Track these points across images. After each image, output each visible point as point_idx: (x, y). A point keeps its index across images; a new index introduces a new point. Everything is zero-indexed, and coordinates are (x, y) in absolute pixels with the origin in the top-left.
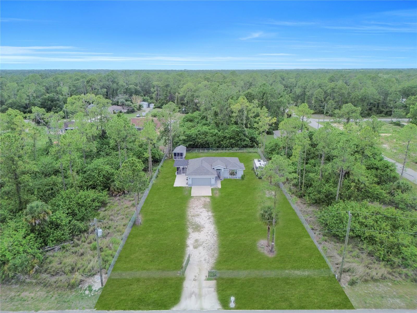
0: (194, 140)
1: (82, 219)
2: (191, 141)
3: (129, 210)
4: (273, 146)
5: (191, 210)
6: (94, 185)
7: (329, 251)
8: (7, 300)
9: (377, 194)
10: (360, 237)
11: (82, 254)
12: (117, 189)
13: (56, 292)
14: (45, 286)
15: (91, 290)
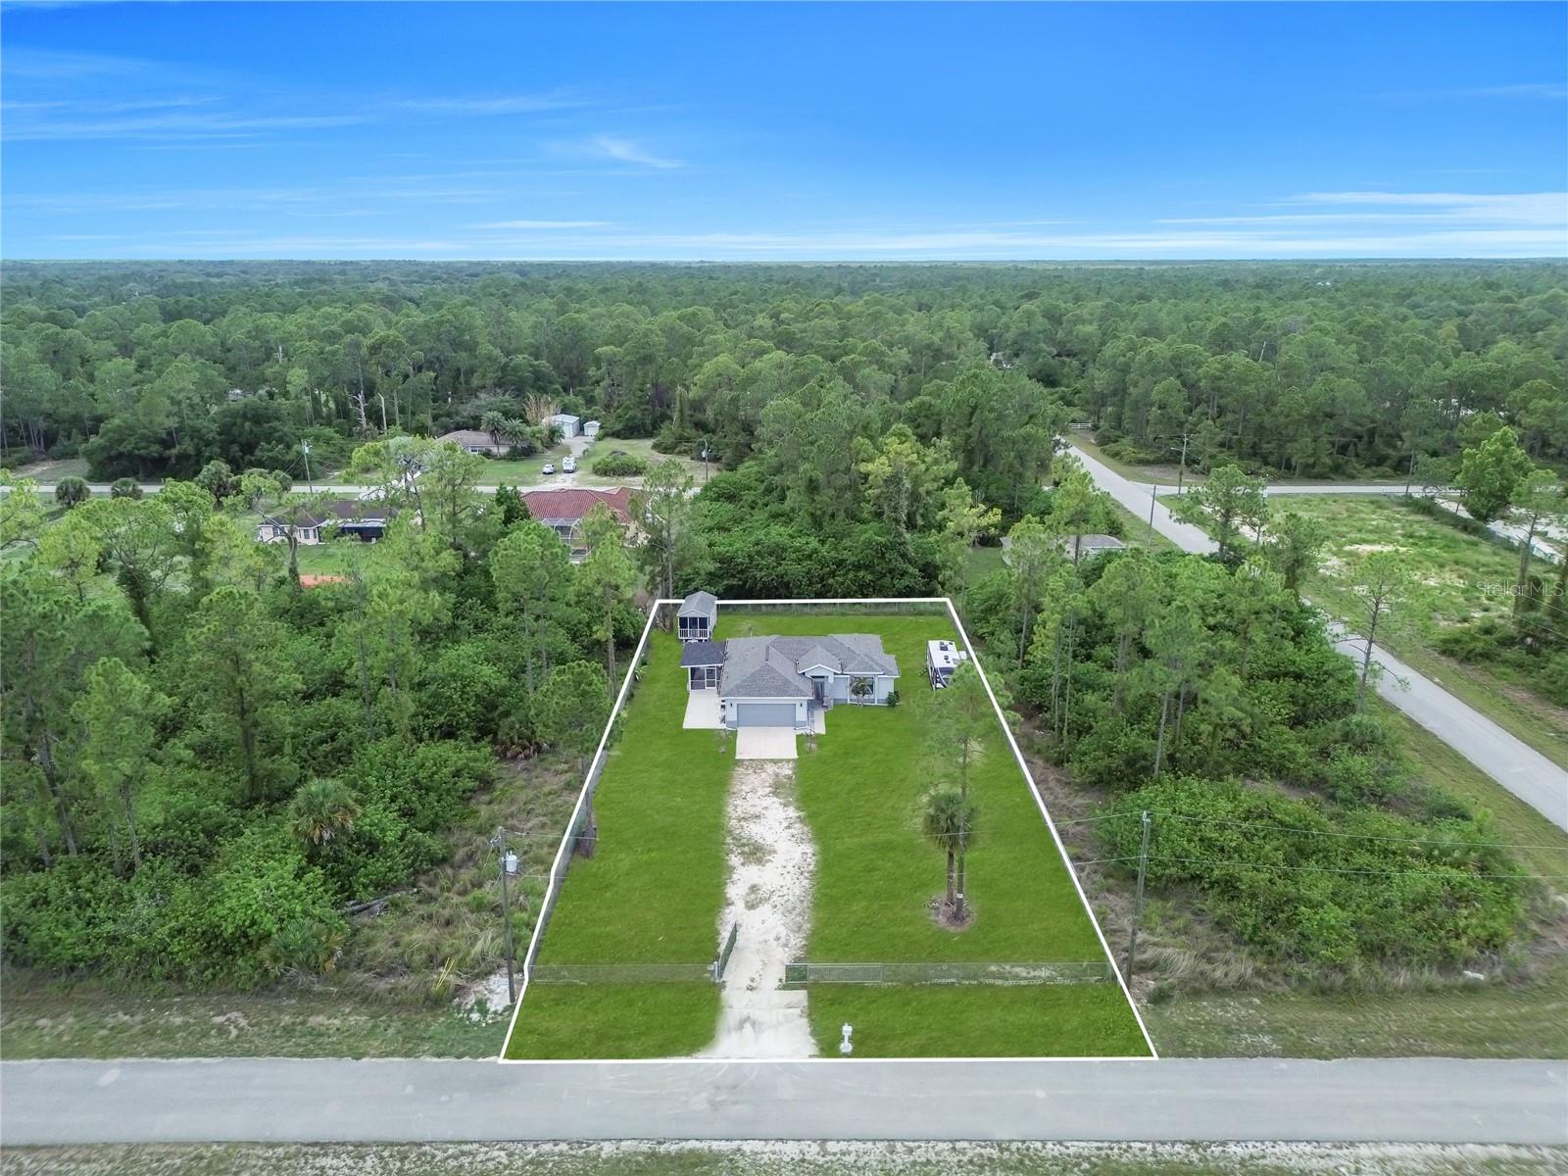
0: (742, 572)
1: (432, 827)
2: (733, 576)
3: (558, 802)
4: (990, 598)
5: (738, 802)
6: (451, 726)
7: (1112, 916)
8: (278, 1033)
9: (1282, 756)
10: (1200, 878)
11: (448, 923)
12: (519, 738)
13: (395, 1017)
14: (364, 1000)
15: (484, 1012)
